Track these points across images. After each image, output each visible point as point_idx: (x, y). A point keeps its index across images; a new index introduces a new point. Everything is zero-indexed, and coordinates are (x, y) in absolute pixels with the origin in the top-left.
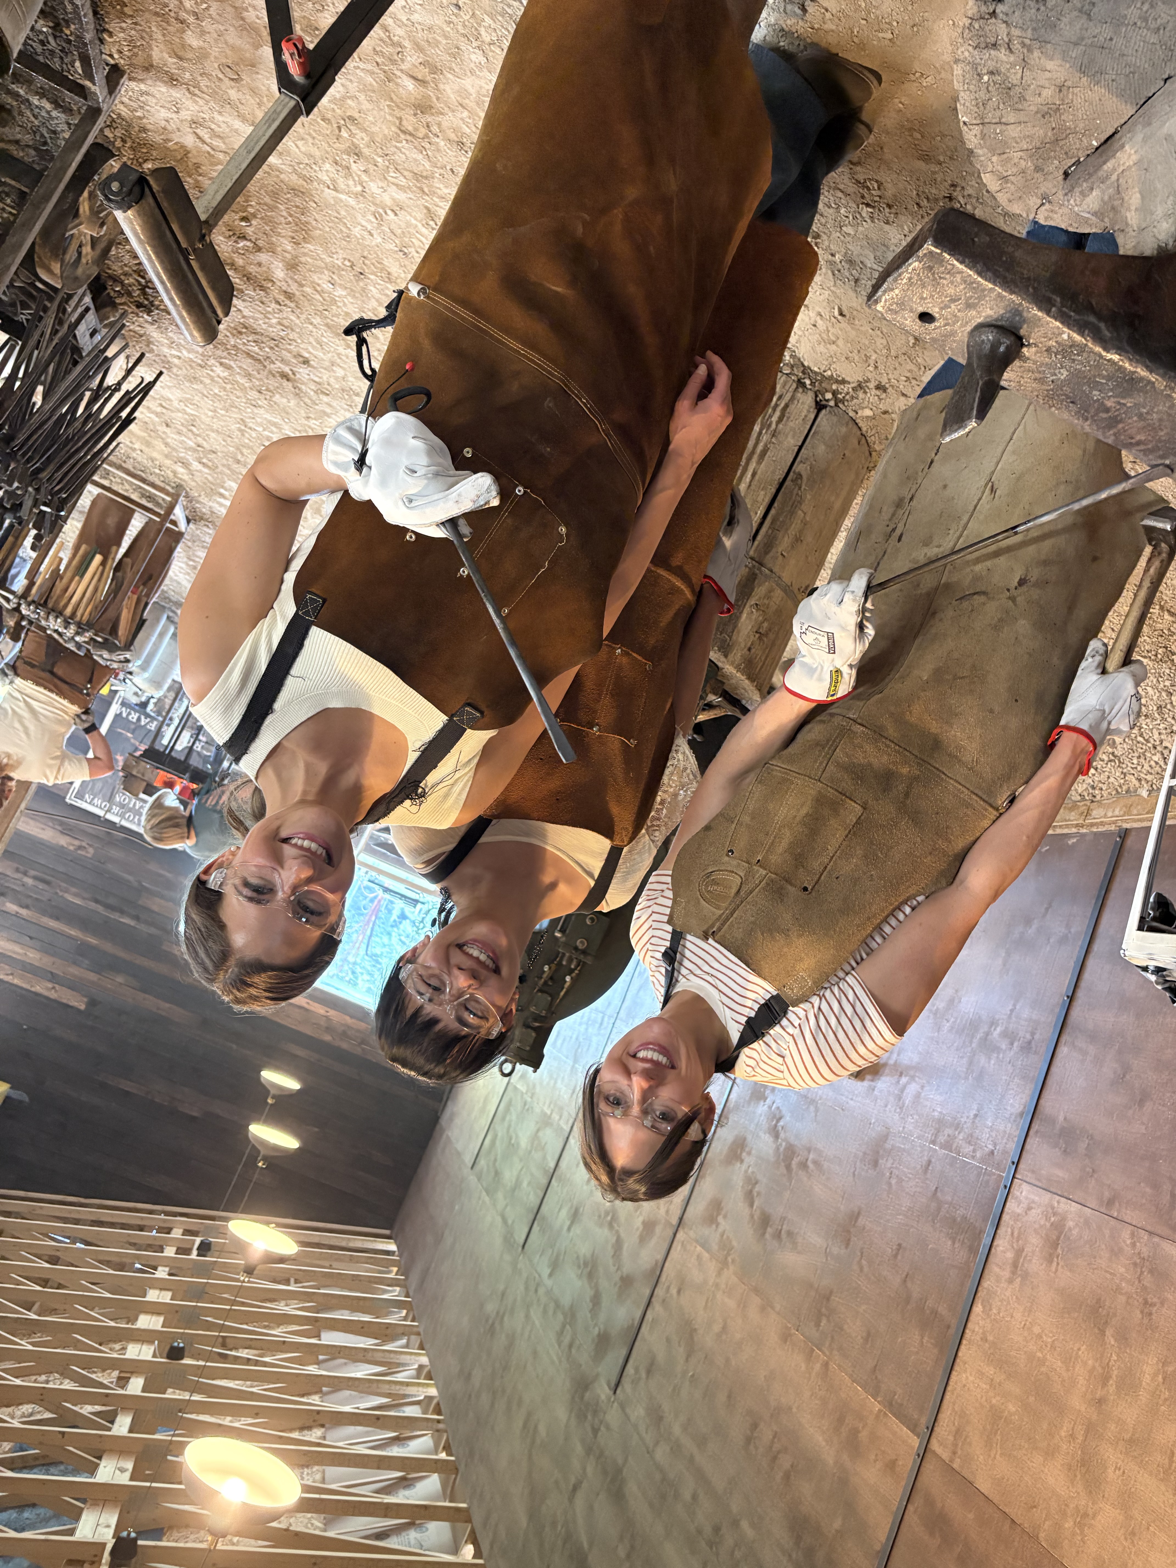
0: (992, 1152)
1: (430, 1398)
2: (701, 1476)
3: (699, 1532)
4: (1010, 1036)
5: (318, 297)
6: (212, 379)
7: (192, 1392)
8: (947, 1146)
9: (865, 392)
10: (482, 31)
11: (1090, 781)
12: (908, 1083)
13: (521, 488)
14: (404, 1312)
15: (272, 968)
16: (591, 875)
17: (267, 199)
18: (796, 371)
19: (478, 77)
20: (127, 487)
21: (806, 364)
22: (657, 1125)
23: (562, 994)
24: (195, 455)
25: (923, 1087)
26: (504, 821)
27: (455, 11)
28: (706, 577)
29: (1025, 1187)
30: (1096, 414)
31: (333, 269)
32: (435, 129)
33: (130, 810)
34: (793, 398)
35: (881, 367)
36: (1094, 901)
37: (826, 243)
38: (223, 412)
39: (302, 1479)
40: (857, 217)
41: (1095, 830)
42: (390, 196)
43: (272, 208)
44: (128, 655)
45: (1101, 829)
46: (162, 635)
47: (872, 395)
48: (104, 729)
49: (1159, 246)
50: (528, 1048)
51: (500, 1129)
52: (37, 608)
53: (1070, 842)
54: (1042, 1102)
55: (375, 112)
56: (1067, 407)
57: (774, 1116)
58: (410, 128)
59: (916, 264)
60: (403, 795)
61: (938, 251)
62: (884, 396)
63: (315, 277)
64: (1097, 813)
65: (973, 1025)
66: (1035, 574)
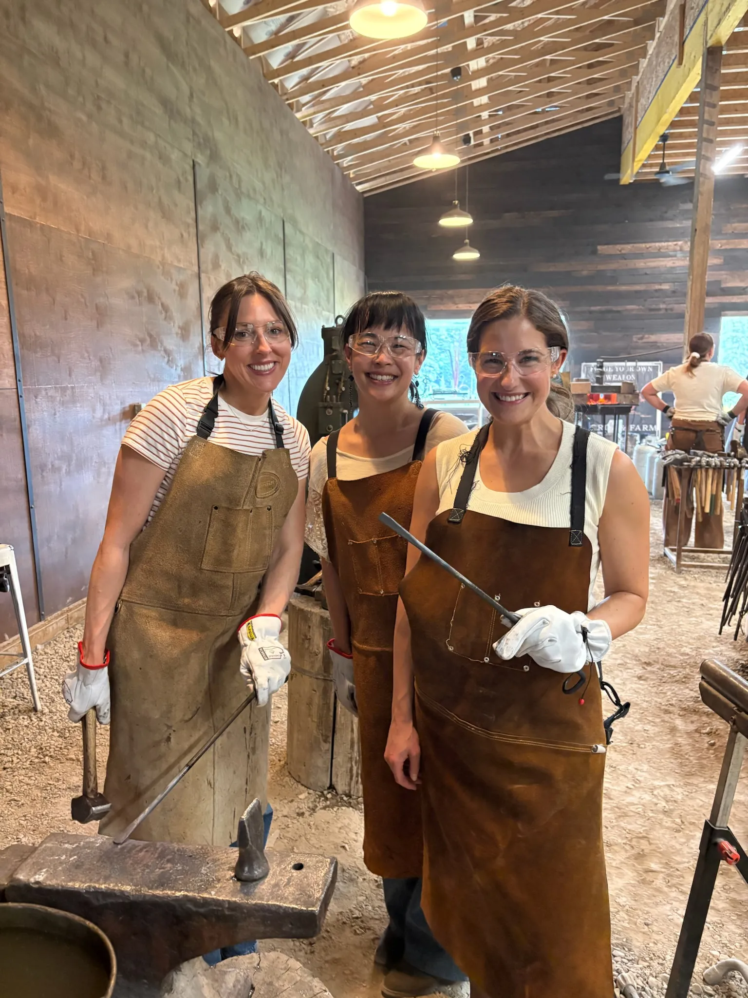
0: (36, 397)
1: (298, 110)
2: (121, 134)
3: (109, 102)
4: (55, 470)
5: (650, 719)
6: (689, 643)
7: (437, 53)
8: (64, 390)
9: (309, 807)
10: (626, 917)
11: (75, 640)
12: (103, 416)
13: (486, 661)
14: (335, 153)
15: (498, 318)
16: (341, 455)
17: (705, 762)
18: (355, 801)
19: (616, 889)
20: (709, 559)
21: (351, 809)
22: (244, 328)
23: (328, 378)
24: (678, 595)
25: (94, 417)
26: (405, 463)
27: (647, 921)
28: (351, 658)
29: (8, 386)
30: (174, 856)
31: (649, 739)
32: (628, 847)
33: (623, 373)
34: (350, 785)
35: (306, 827)
36: (41, 570)
37: (371, 885)
38: (674, 627)
39: (351, 32)
40: (359, 907)
41: (59, 612)
42: (635, 797)
43: (700, 758)
44: (665, 462)
45: (55, 614)
46: (650, 482)
47: (304, 807)
48: (659, 413)
49: (180, 971)
50: (333, 338)
51: (327, 284)
52: (729, 466)
53: (70, 598)
54: (20, 440)
55: (666, 841)
56: (193, 852)
57: (172, 362)
58: (642, 841)
59: (318, 895)
60: (473, 452)
61: (310, 909)
62: (297, 811)
63: (657, 729)
64: (62, 623)
65: (81, 465)
66: (163, 747)
